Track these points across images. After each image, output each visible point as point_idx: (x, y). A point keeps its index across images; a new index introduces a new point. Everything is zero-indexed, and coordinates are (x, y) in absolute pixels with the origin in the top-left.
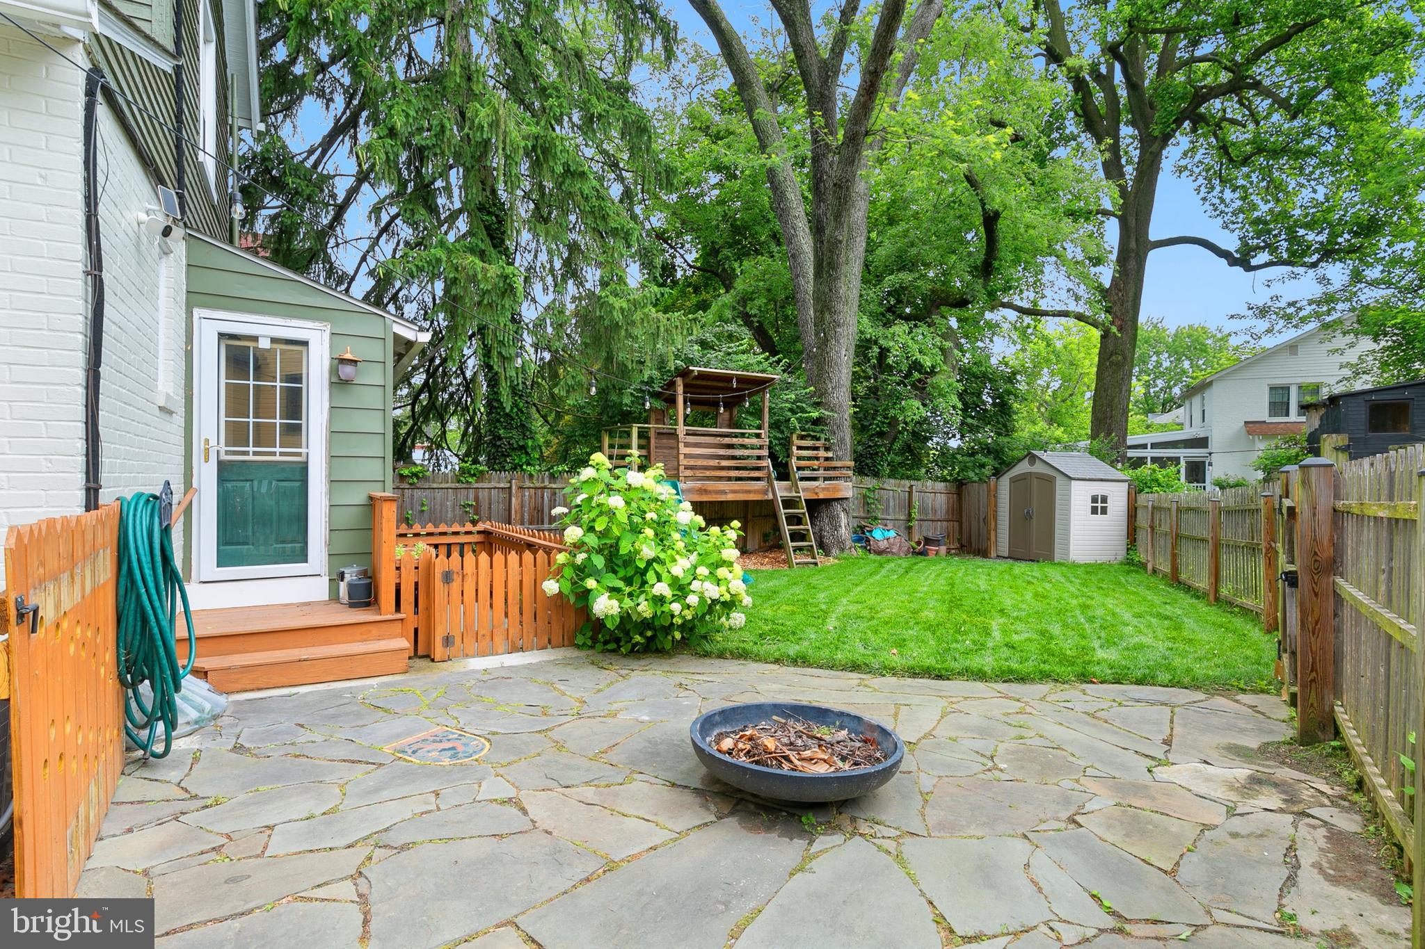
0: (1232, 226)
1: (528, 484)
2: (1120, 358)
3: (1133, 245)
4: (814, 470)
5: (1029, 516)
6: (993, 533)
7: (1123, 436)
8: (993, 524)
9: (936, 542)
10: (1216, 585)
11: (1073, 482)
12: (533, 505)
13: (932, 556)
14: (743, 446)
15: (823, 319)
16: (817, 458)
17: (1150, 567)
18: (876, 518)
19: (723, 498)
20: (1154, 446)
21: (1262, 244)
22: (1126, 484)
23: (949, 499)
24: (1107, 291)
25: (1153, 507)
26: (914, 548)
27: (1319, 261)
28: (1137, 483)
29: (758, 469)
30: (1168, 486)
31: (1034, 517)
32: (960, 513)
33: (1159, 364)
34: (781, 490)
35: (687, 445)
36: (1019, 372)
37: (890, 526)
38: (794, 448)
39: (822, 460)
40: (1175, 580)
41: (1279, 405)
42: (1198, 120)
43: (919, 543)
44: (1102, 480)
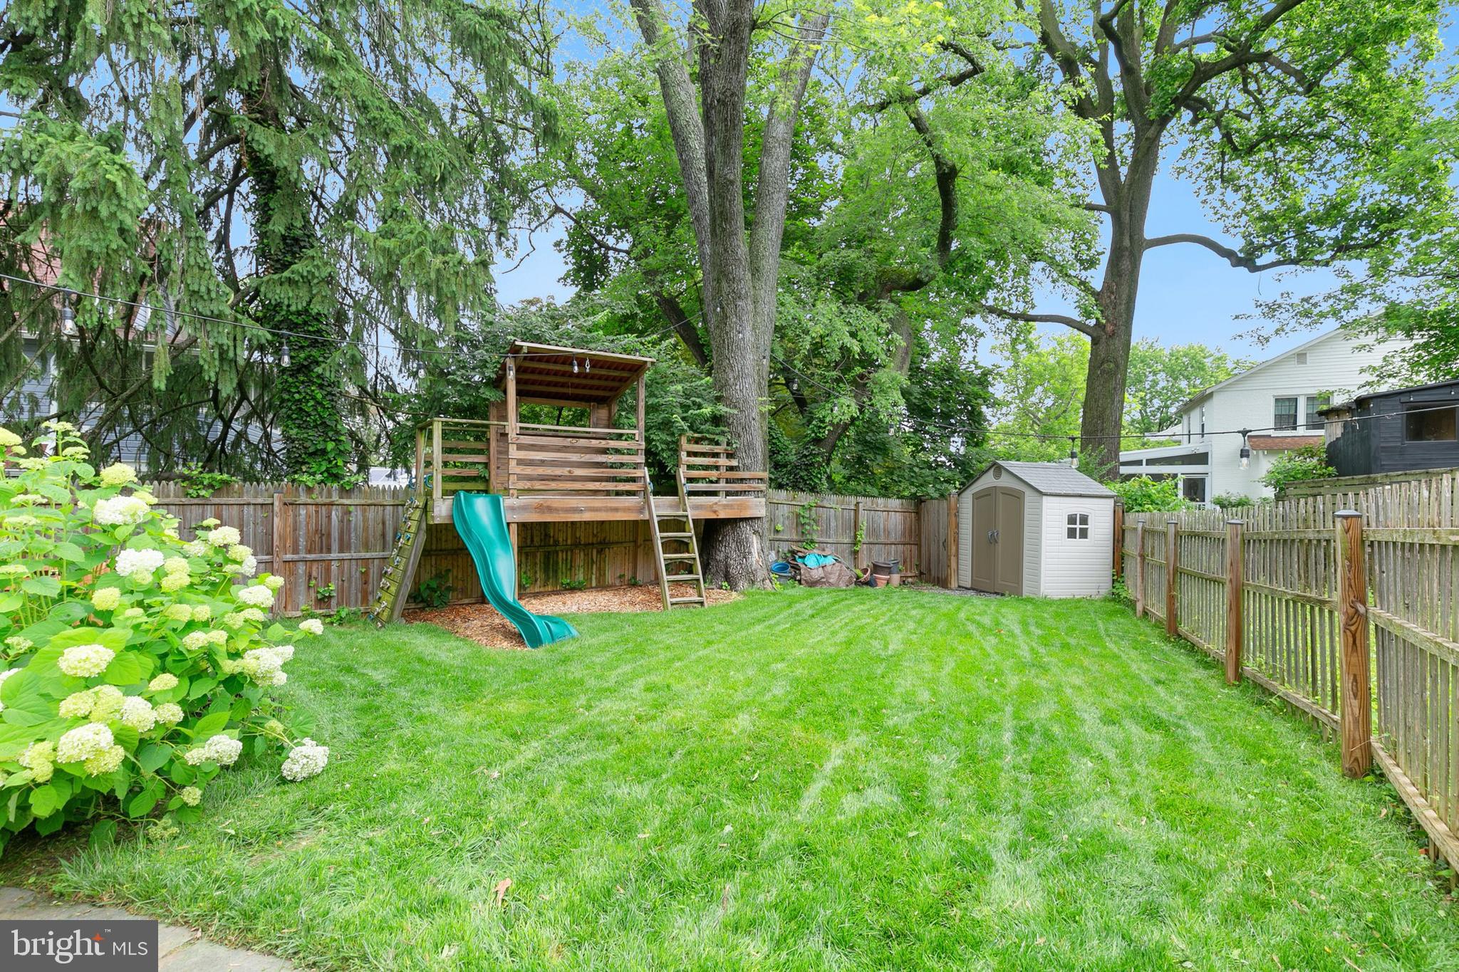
0: (1233, 231)
1: (303, 498)
2: (1112, 365)
3: (1127, 243)
4: (711, 482)
5: (993, 540)
6: (953, 559)
7: (1116, 451)
8: (954, 548)
9: (888, 570)
10: (1237, 654)
11: (1045, 498)
12: (313, 526)
13: (881, 586)
14: (618, 451)
15: (719, 290)
16: (717, 468)
17: (1139, 607)
18: (812, 542)
19: (576, 518)
20: (1150, 462)
21: (1269, 243)
22: (1111, 501)
23: (905, 518)
24: (1098, 294)
25: (1144, 531)
26: (858, 578)
27: (1333, 258)
28: (1124, 500)
29: (633, 480)
30: (1164, 503)
31: (1000, 541)
32: (919, 535)
33: (1155, 383)
34: (661, 507)
35: (520, 447)
36: (990, 372)
37: (827, 552)
38: (683, 455)
39: (723, 470)
40: (1172, 630)
41: (1286, 418)
42: (1199, 107)
43: (865, 571)
44: (1081, 496)
